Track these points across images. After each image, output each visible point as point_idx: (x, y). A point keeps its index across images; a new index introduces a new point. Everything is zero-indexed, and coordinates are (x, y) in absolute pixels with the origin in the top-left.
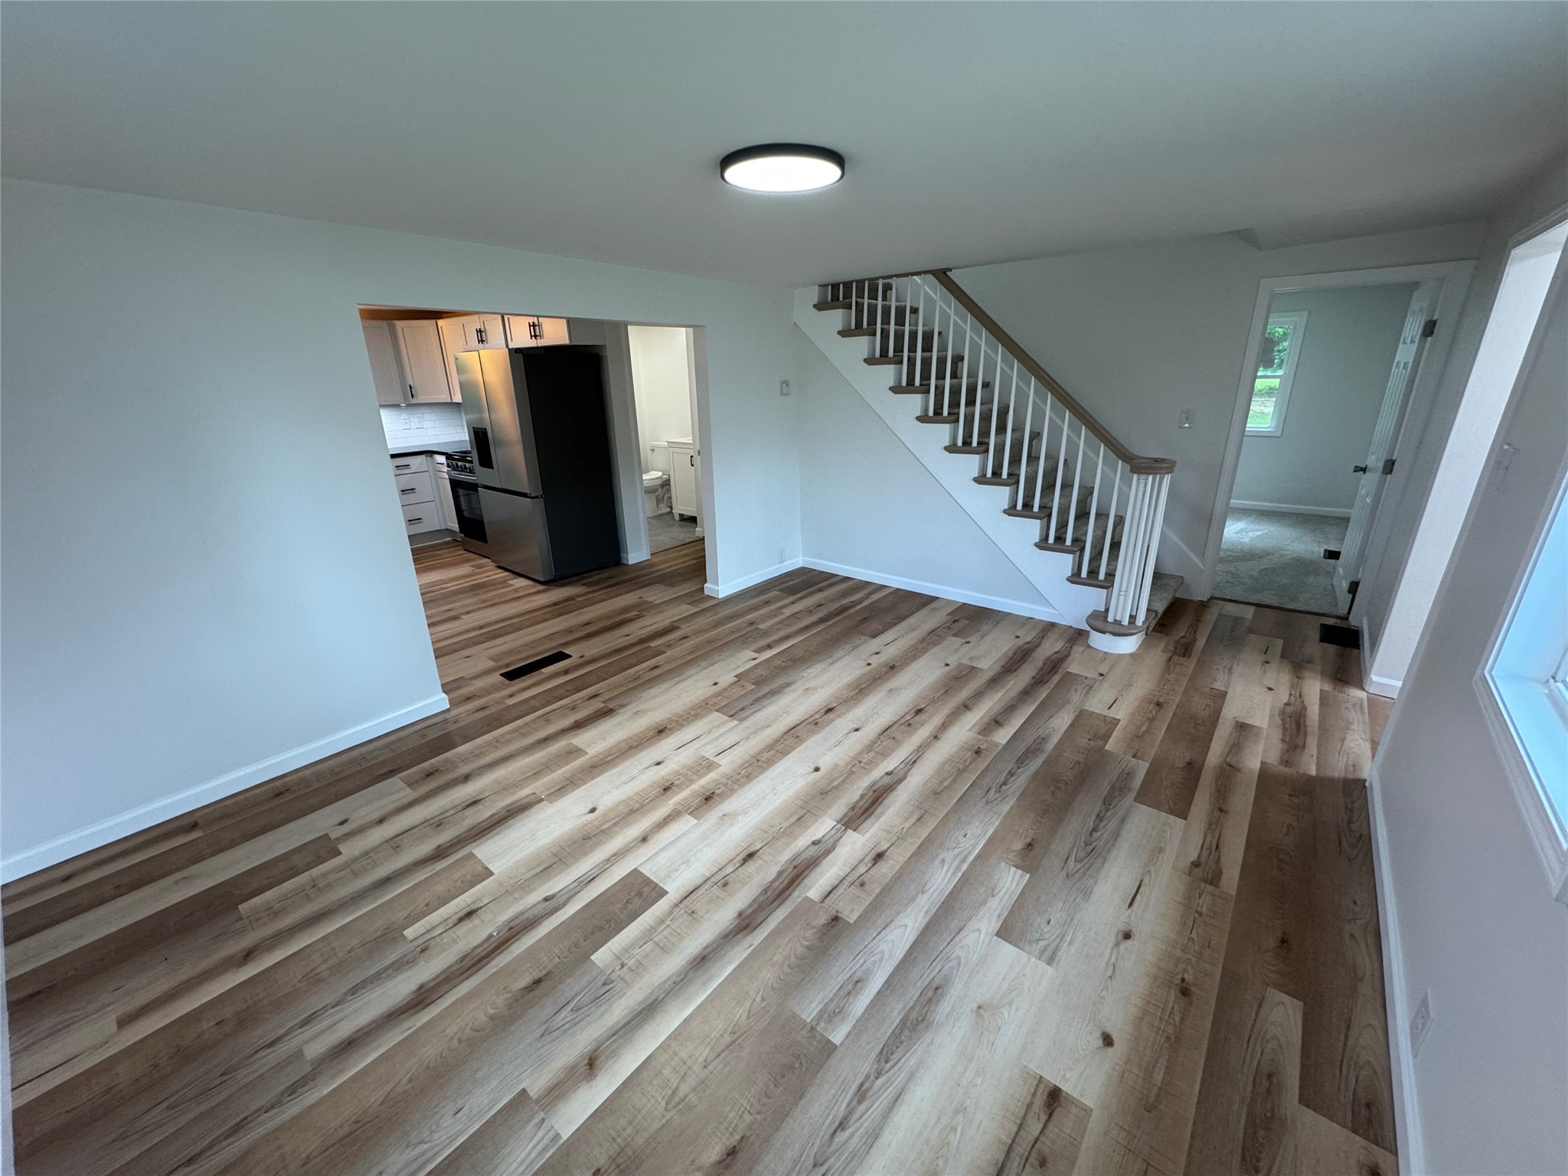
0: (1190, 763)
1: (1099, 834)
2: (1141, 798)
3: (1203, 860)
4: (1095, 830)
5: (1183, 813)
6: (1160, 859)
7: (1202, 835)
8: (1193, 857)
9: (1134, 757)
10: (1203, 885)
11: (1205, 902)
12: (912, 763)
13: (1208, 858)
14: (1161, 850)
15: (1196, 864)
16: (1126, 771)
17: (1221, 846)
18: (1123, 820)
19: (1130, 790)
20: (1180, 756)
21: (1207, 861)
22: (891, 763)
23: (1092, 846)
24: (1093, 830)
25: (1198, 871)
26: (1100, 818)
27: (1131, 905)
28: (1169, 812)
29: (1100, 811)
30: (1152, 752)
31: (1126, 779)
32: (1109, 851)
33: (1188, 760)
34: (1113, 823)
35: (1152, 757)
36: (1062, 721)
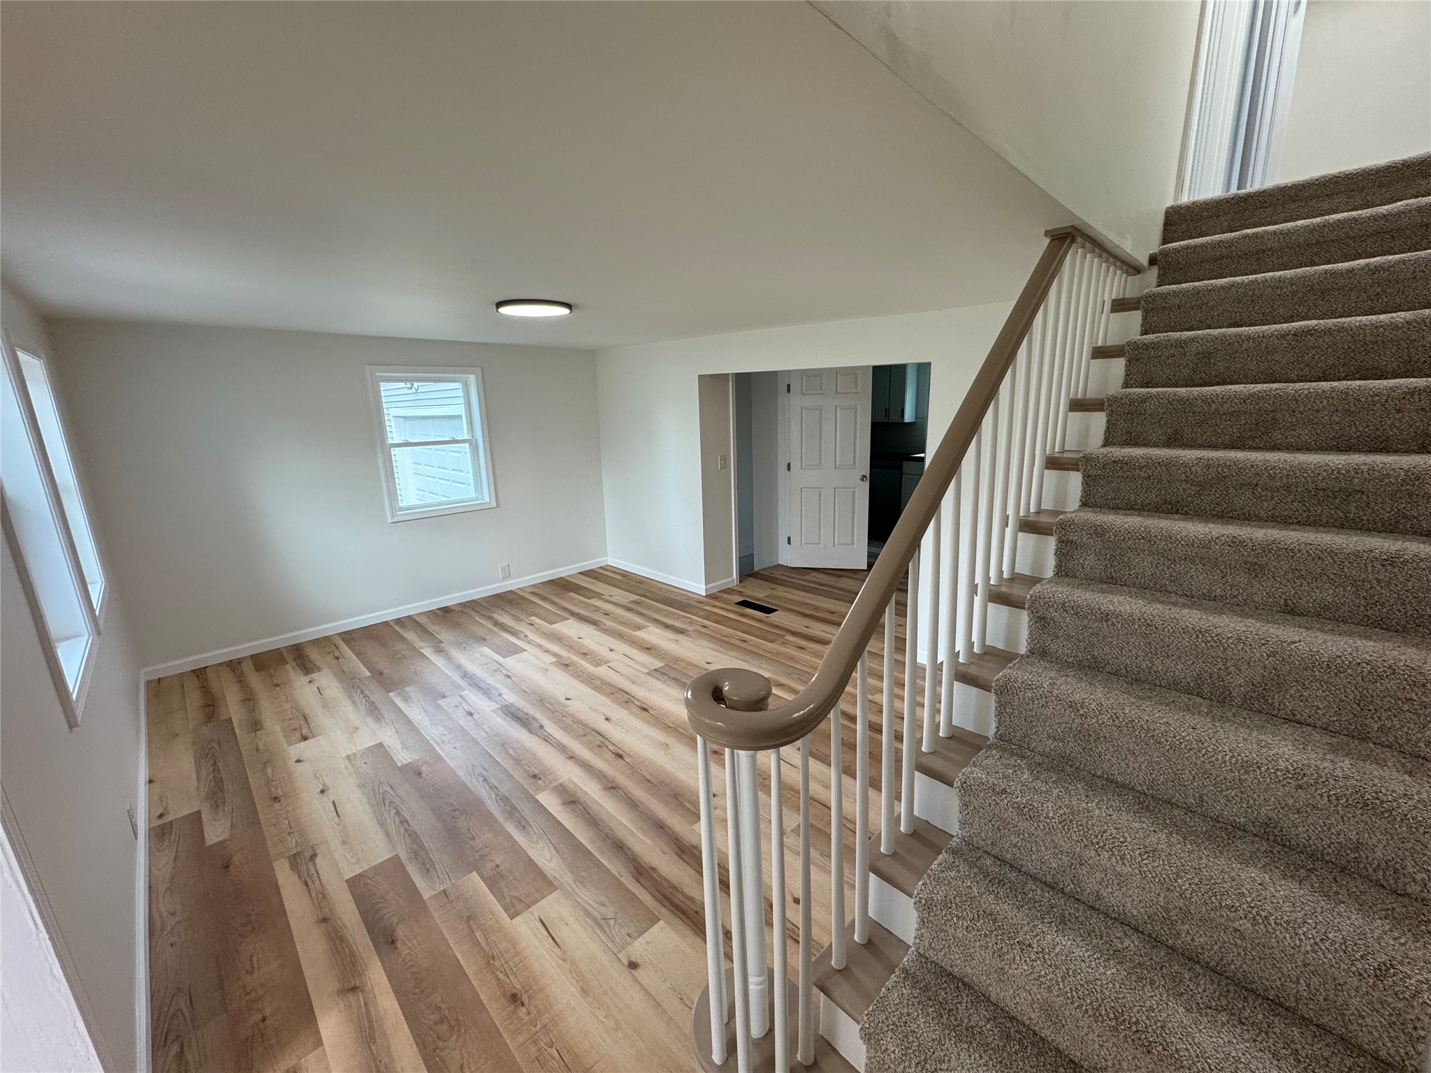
0: (393, 942)
1: (392, 814)
2: (396, 860)
3: (310, 864)
4: (398, 813)
5: (353, 883)
6: (339, 837)
7: (324, 881)
8: (318, 860)
9: (444, 892)
10: (299, 849)
11: (291, 842)
12: (547, 739)
13: (307, 870)
14: (344, 843)
15: (313, 857)
16: (432, 872)
17: (304, 888)
18: (388, 835)
19: (410, 860)
20: (410, 942)
21: (307, 865)
22: (551, 728)
23: (387, 805)
24: (398, 812)
25: (308, 854)
26: (404, 821)
27: (334, 803)
28: (364, 874)
29: (409, 825)
30: (437, 915)
31: (424, 865)
32: (375, 812)
33: (399, 944)
34: (392, 828)
35: (432, 910)
36: (545, 857)
